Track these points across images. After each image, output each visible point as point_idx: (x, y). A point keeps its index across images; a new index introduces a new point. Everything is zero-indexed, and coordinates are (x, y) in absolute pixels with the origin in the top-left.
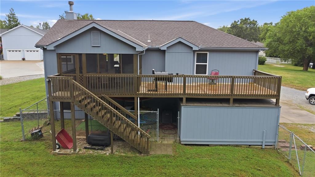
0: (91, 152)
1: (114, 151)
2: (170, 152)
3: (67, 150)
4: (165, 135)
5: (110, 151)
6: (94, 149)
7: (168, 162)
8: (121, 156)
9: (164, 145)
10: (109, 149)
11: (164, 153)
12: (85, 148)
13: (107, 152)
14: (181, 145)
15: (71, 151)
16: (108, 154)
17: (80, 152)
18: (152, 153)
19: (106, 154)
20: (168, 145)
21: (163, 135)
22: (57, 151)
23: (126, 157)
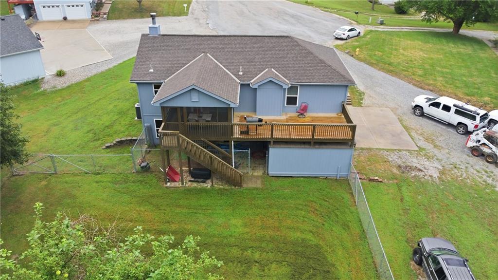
0: (195, 184)
1: (214, 184)
2: (259, 184)
3: (176, 183)
4: (256, 165)
5: (211, 183)
6: (198, 182)
7: (257, 194)
8: (220, 189)
9: (255, 177)
10: (209, 181)
11: (254, 186)
12: (190, 181)
13: (208, 185)
14: (268, 177)
15: (179, 184)
16: (209, 187)
17: (187, 185)
18: (245, 186)
19: (207, 186)
20: (257, 177)
21: (254, 166)
22: (169, 184)
23: (223, 189)
